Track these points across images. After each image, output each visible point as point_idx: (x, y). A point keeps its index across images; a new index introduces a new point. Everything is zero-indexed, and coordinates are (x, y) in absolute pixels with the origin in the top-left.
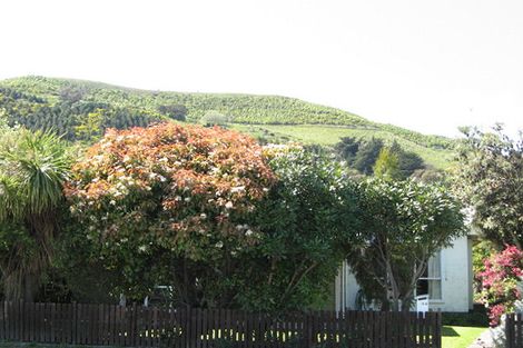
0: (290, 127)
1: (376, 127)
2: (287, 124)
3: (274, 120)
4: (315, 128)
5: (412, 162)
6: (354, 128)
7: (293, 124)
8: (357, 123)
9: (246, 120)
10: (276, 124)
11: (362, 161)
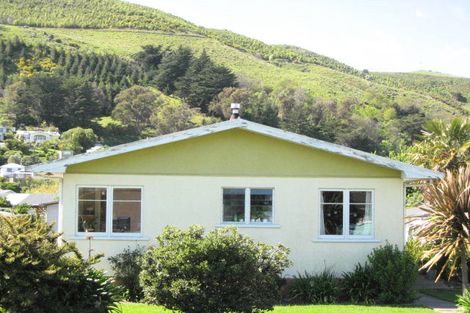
0: (90, 31)
1: (202, 33)
2: (87, 27)
3: (71, 22)
4: (122, 34)
5: (221, 78)
6: (172, 34)
7: (95, 28)
8: (177, 27)
9: (37, 22)
10: (75, 27)
11: (163, 76)
